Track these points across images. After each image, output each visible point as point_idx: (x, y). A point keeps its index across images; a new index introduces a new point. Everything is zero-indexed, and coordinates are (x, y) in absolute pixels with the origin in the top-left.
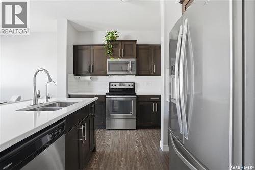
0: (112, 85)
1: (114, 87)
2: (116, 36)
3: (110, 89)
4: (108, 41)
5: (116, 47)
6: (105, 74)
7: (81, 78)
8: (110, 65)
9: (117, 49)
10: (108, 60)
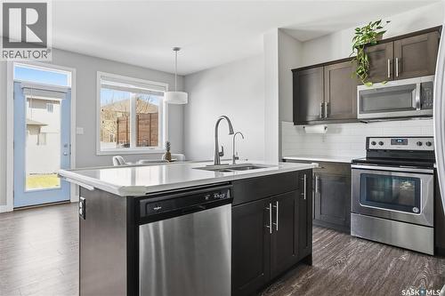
0: (374, 143)
1: (377, 147)
2: (378, 31)
3: (368, 150)
4: (359, 47)
5: (378, 58)
6: (355, 120)
7: (308, 128)
8: (366, 99)
9: (381, 61)
10: (360, 88)
